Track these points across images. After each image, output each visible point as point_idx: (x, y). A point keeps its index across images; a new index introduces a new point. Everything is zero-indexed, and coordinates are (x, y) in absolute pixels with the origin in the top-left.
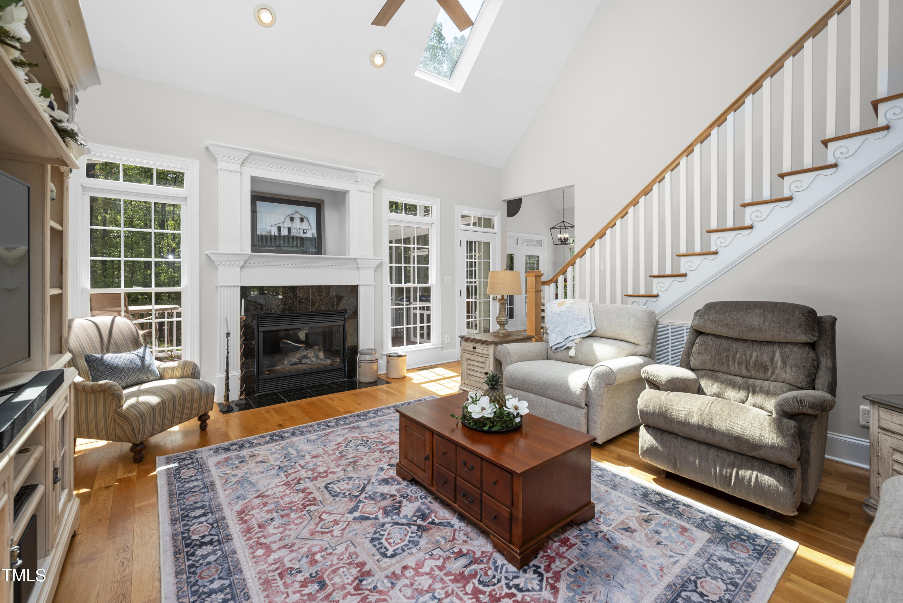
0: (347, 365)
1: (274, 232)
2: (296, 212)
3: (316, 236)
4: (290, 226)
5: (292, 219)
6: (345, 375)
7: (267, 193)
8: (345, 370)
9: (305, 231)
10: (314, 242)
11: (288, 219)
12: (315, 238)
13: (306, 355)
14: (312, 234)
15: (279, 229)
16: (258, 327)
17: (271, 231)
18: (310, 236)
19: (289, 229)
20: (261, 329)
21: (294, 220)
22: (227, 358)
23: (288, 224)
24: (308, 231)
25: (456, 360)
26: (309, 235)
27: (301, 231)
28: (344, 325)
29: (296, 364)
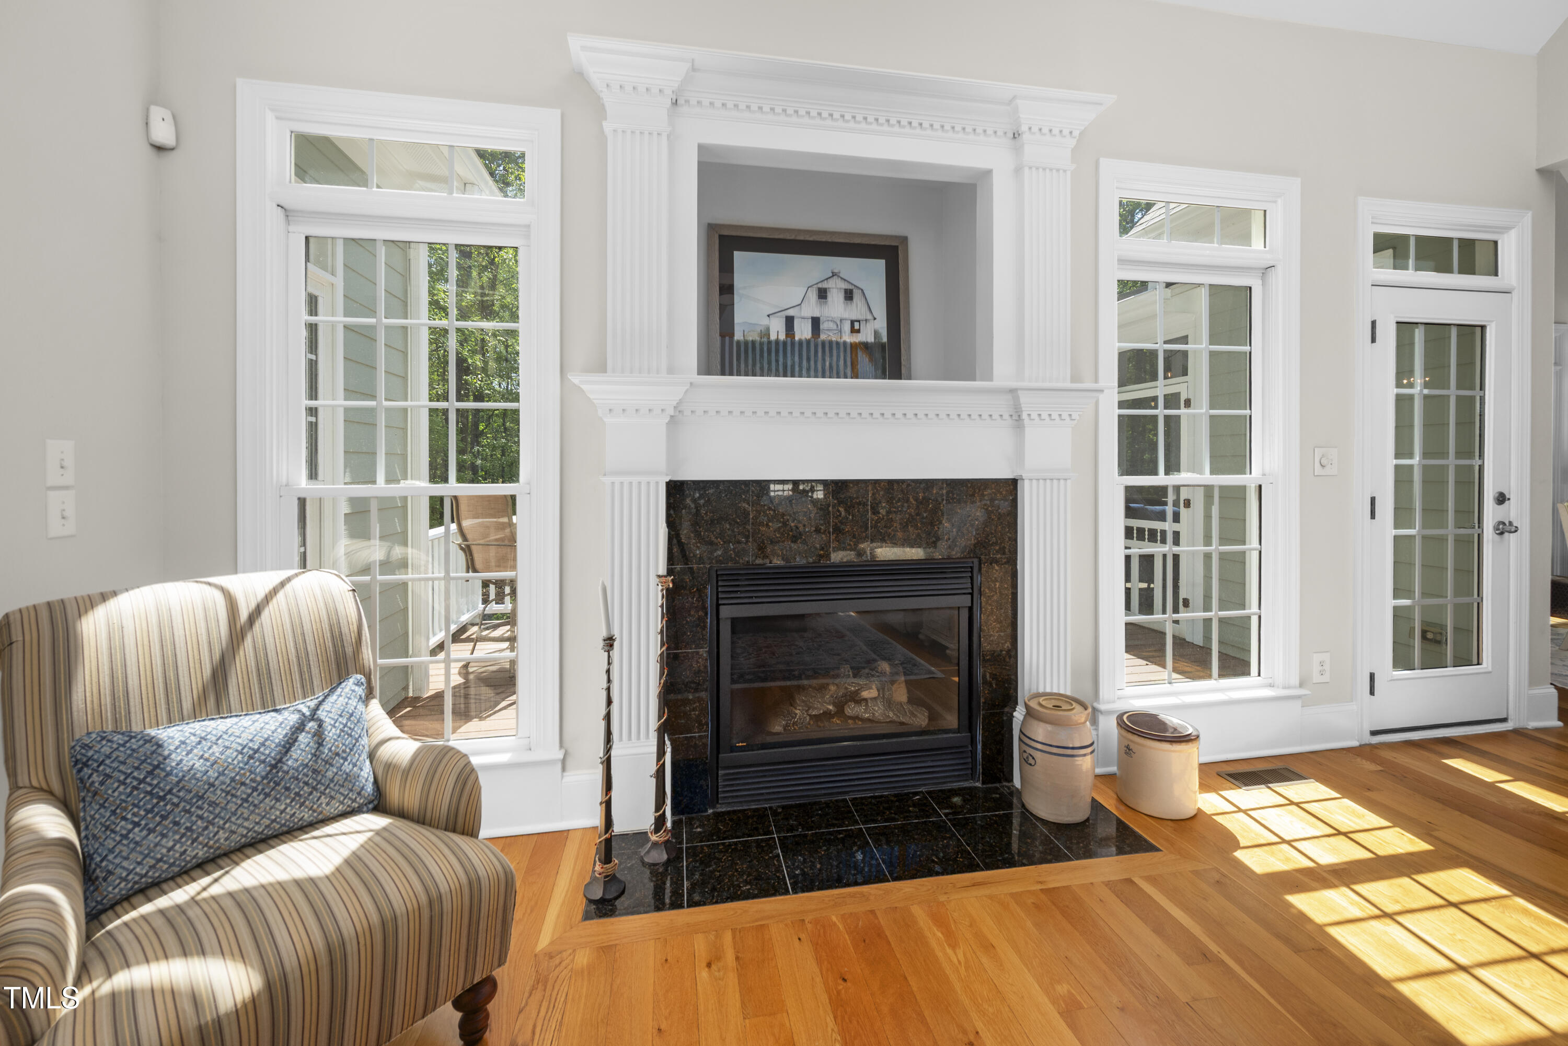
0: (979, 738)
1: (777, 331)
2: (834, 274)
3: (885, 339)
4: (817, 314)
5: (823, 294)
6: (973, 769)
7: (761, 229)
8: (974, 753)
9: (857, 326)
10: (878, 355)
11: (813, 295)
12: (883, 346)
13: (857, 692)
14: (876, 334)
15: (790, 321)
16: (718, 605)
17: (768, 329)
18: (871, 339)
19: (816, 322)
20: (726, 612)
21: (829, 295)
22: (608, 717)
23: (812, 308)
24: (863, 324)
25: (1355, 743)
26: (867, 336)
27: (847, 327)
28: (971, 609)
29: (827, 715)
